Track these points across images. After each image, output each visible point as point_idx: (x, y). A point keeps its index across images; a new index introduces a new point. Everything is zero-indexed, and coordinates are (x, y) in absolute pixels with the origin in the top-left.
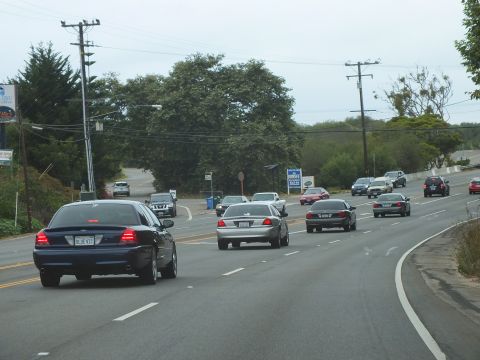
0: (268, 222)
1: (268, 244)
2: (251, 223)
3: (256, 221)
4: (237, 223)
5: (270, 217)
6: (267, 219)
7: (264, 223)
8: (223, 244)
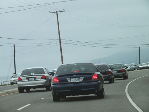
0: (44, 77)
1: (45, 89)
2: (35, 78)
3: (37, 77)
4: (28, 79)
5: (44, 75)
6: (43, 76)
7: (42, 78)
8: (21, 90)
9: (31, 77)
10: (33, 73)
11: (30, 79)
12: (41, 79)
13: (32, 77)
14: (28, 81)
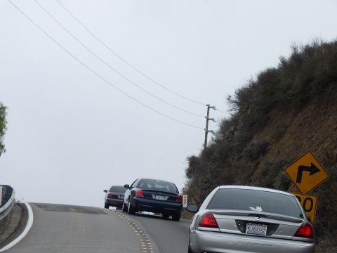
9: (256, 219)
11: (250, 228)
12: (296, 235)
13: (262, 223)
14: (244, 233)
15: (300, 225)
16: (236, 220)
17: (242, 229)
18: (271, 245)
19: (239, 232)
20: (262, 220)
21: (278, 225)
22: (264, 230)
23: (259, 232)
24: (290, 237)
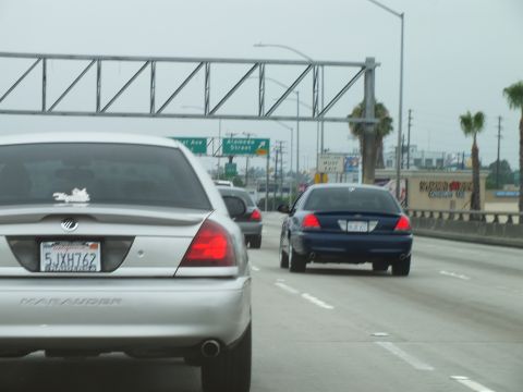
10: (81, 195)
11: (51, 256)
12: (186, 262)
13: (83, 239)
14: (35, 273)
15: (193, 231)
16: (9, 238)
17: (27, 260)
18: (118, 300)
19: (21, 271)
20: (82, 229)
21: (131, 238)
22: (91, 256)
23: (77, 263)
24: (170, 271)
